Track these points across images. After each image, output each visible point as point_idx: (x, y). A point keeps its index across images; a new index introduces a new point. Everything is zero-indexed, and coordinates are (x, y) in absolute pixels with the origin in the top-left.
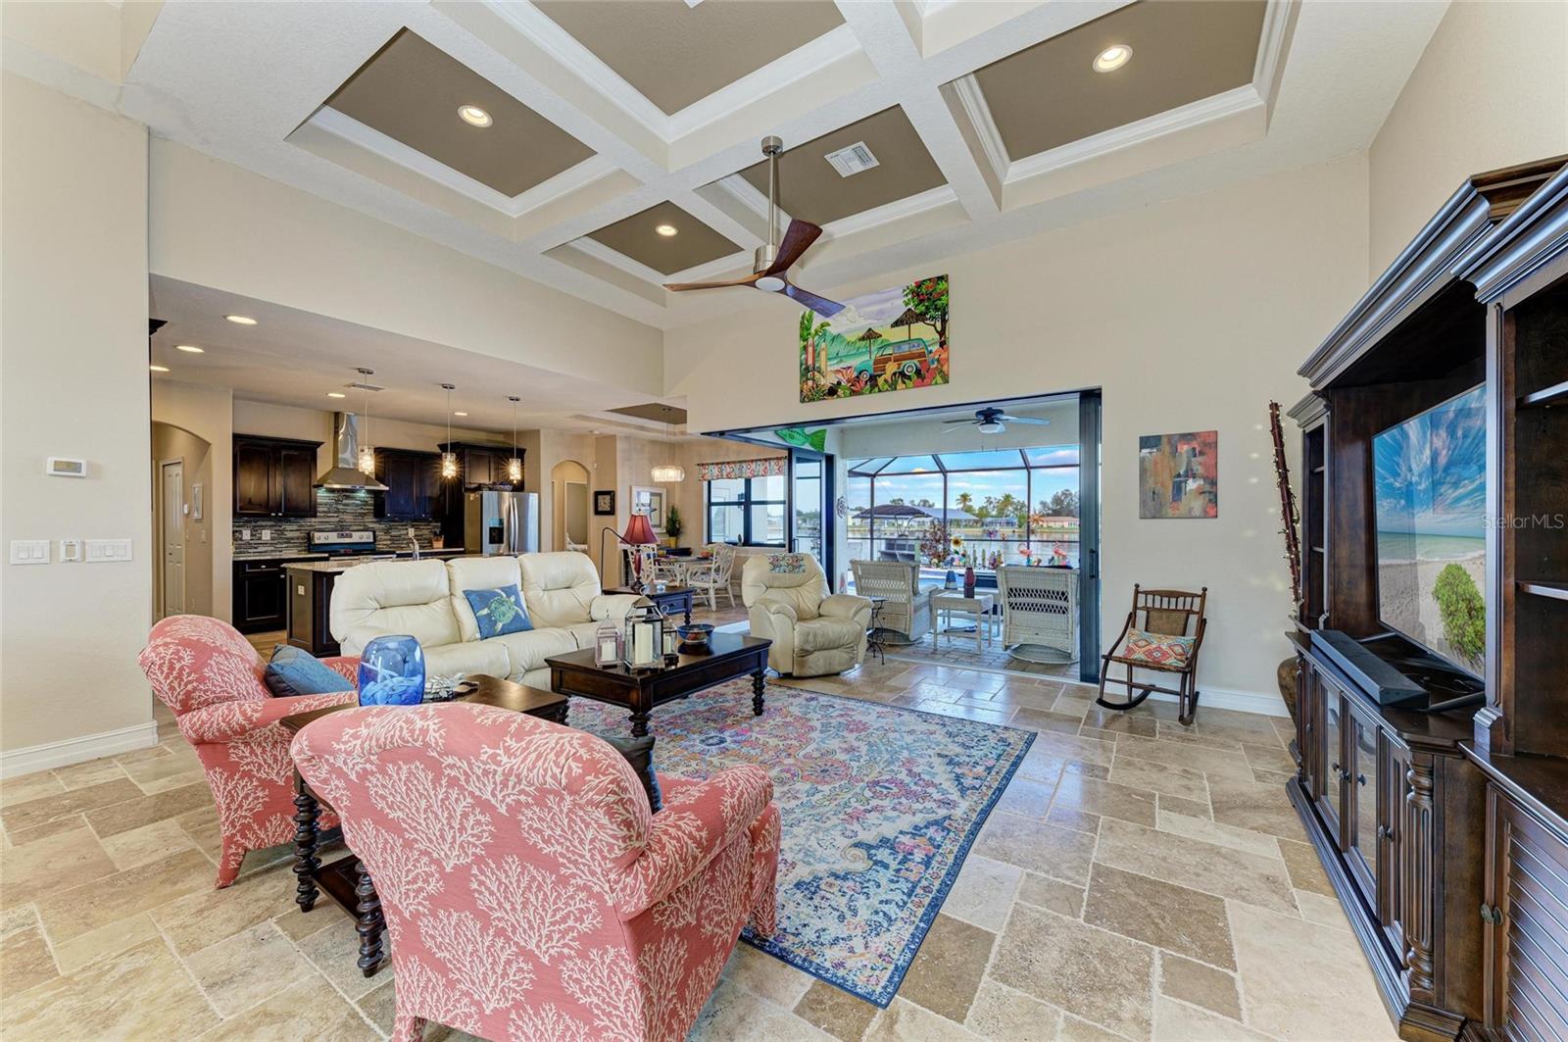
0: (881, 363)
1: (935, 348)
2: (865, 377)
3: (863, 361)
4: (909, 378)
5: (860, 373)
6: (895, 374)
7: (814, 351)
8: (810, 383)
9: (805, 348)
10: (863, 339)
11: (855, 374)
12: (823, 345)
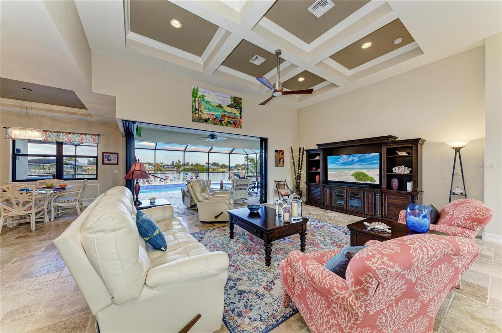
0: (224, 116)
1: (239, 118)
2: (218, 119)
3: (217, 113)
4: (232, 124)
5: (217, 117)
6: (228, 121)
7: (199, 104)
8: (197, 115)
9: (195, 101)
10: (217, 106)
11: (215, 117)
12: (203, 103)
